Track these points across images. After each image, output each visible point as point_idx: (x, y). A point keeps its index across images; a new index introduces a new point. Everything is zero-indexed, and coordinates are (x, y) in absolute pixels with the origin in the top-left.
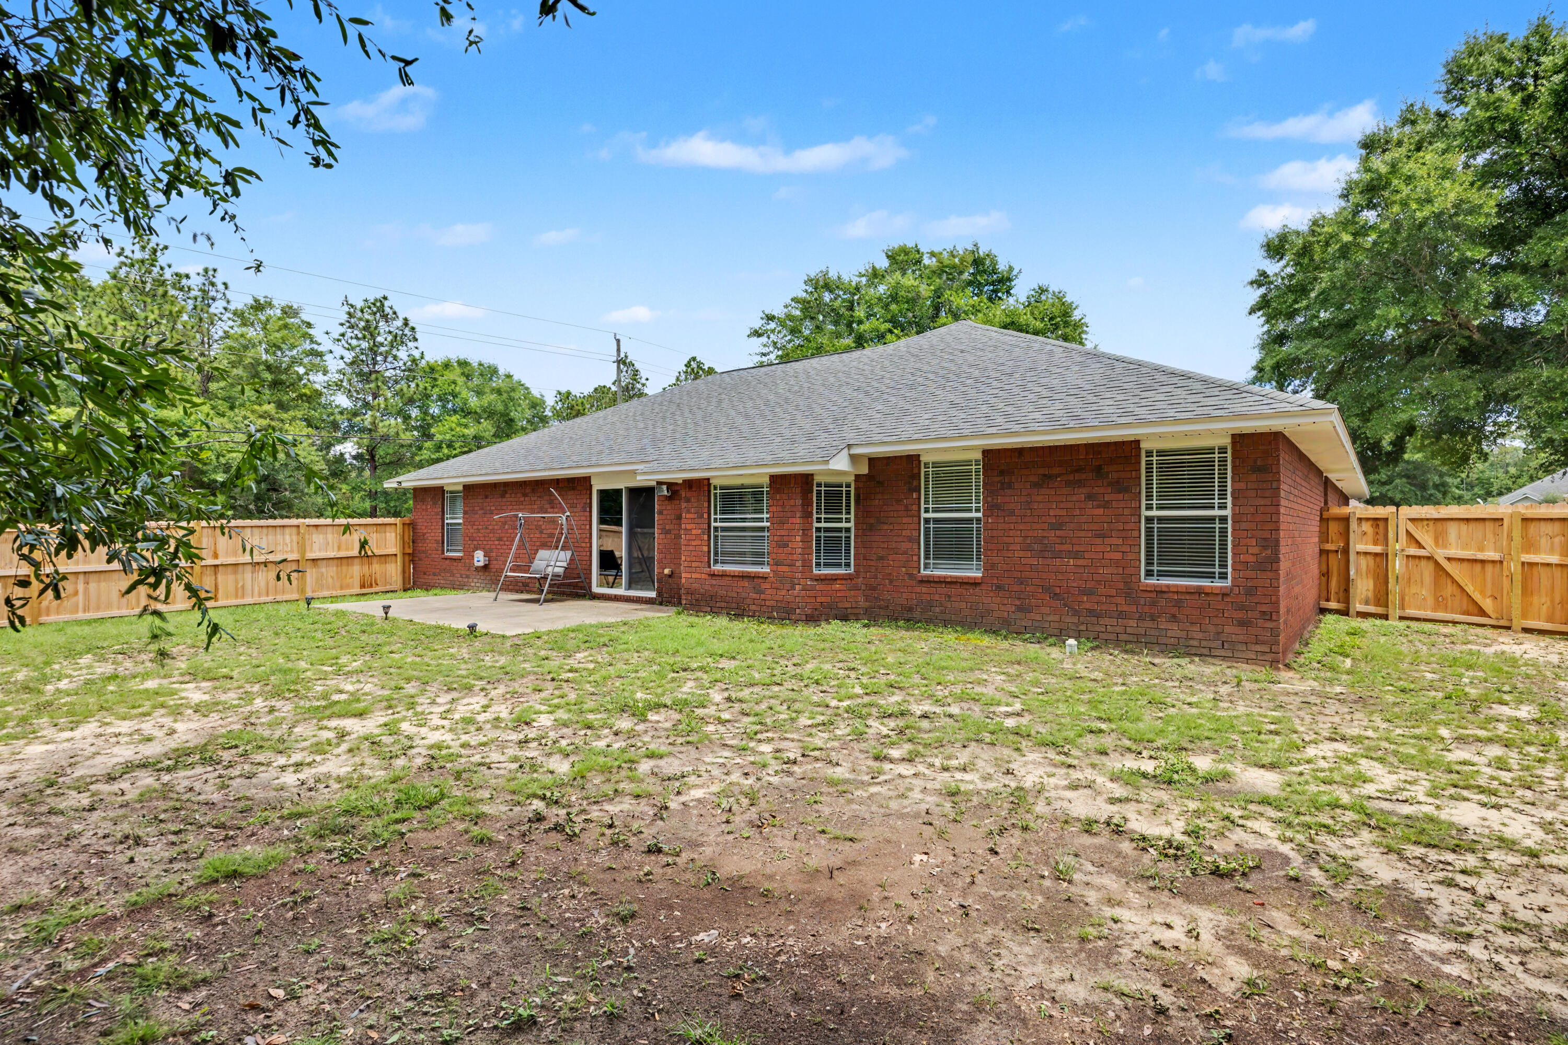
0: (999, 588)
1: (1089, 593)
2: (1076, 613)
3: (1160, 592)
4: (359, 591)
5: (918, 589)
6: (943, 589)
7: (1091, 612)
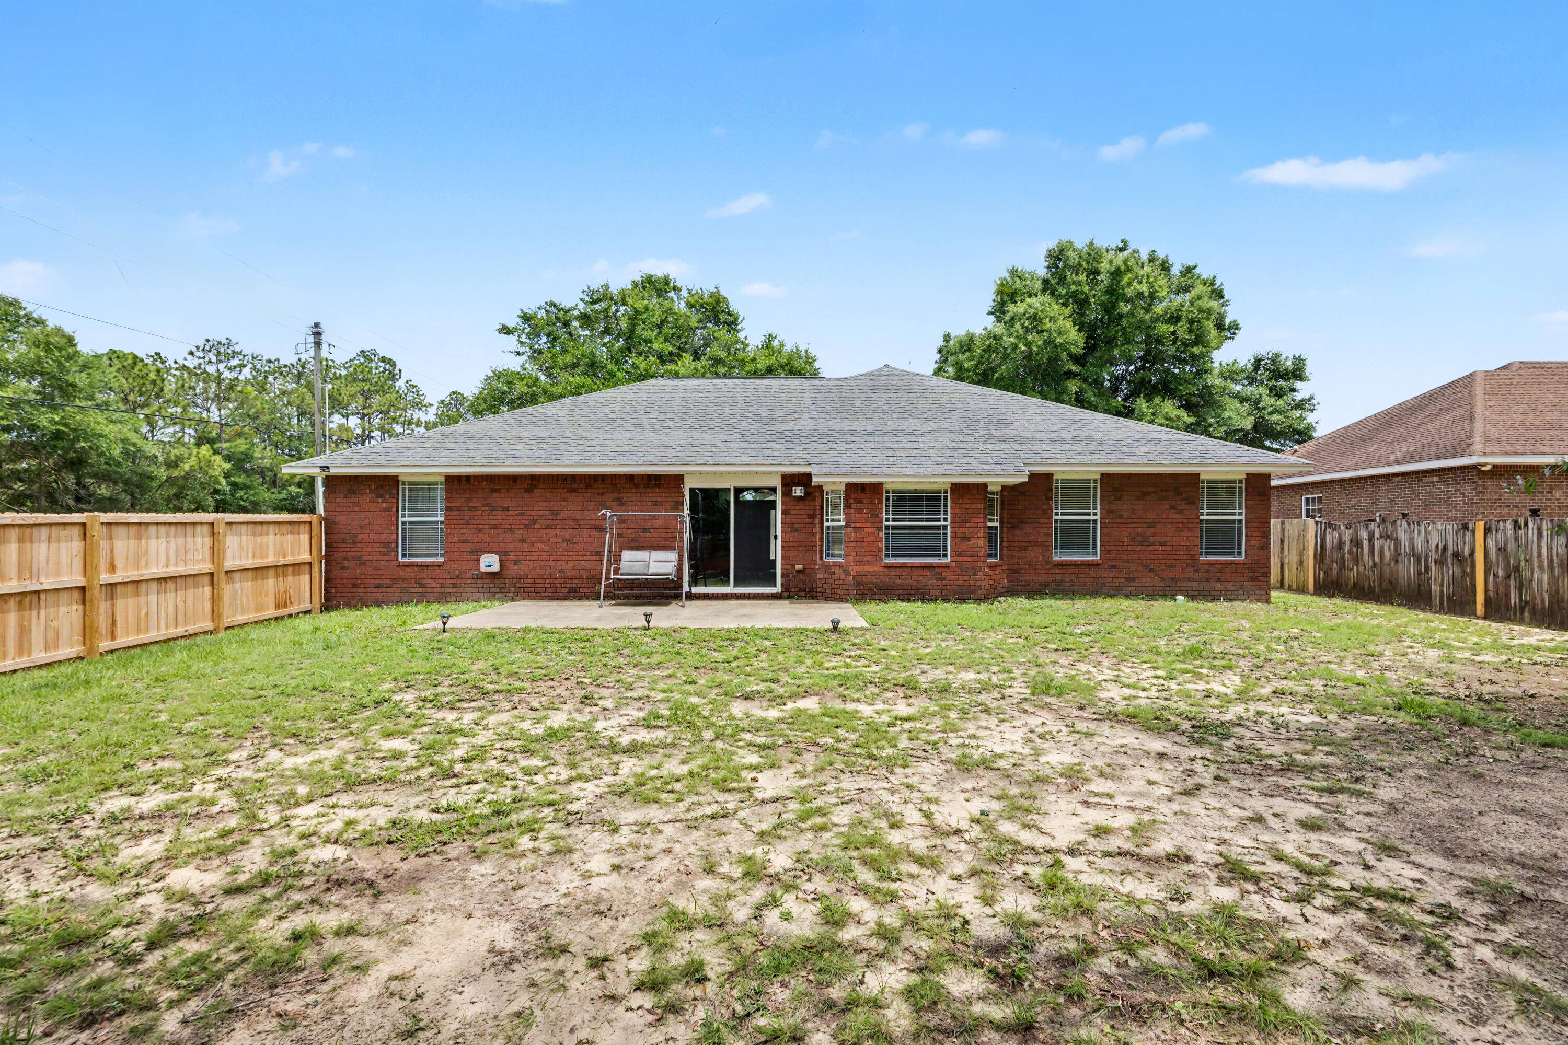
0: (1114, 567)
1: (1171, 567)
2: (1163, 580)
3: (1211, 564)
4: (271, 612)
5: (1053, 571)
6: (1071, 570)
7: (1173, 580)
